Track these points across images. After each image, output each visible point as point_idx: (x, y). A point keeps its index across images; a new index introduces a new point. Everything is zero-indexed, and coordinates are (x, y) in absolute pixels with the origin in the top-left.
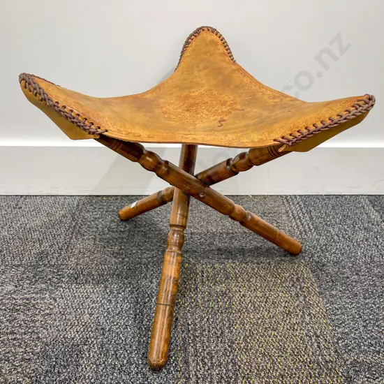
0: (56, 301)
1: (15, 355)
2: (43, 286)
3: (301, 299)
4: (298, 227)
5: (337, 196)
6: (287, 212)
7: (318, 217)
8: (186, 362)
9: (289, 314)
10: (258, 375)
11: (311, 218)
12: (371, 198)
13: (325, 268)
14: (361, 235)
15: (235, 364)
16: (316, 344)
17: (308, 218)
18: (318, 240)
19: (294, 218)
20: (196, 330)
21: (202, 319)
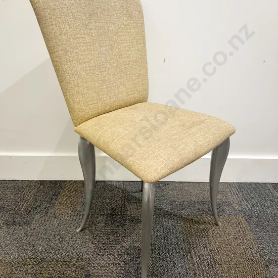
0: (125, 230)
1: (114, 253)
2: (118, 224)
3: (242, 232)
4: (237, 199)
5: (256, 183)
6: (230, 191)
7: (246, 194)
8: (192, 258)
9: (236, 238)
10: (225, 263)
11: (243, 195)
12: (273, 185)
13: (252, 219)
14: (269, 203)
15: (214, 259)
16: (250, 252)
17: (241, 195)
18: (247, 205)
19: (234, 194)
20: (193, 245)
21: (196, 240)
